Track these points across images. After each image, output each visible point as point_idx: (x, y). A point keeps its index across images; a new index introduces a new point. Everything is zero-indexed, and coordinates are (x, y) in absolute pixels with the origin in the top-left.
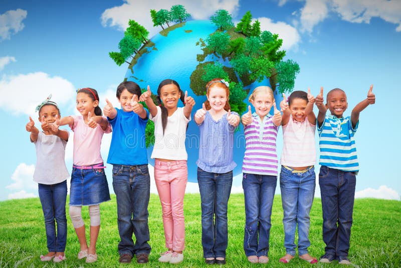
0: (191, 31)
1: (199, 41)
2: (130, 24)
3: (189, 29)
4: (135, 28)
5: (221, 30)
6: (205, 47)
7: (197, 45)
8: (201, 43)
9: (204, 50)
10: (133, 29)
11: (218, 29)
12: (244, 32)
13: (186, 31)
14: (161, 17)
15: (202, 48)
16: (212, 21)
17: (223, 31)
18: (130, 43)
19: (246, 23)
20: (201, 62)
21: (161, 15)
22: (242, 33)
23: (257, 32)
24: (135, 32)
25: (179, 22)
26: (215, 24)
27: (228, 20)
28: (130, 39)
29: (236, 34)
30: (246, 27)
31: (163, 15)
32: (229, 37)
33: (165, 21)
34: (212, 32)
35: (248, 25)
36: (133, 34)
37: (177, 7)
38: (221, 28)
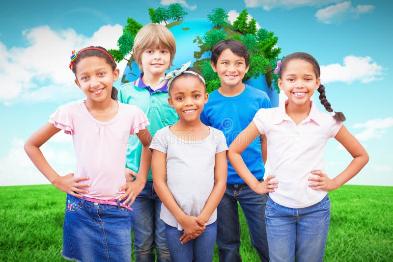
0: (188, 29)
1: (196, 38)
2: (129, 22)
3: (187, 27)
4: (133, 26)
5: (218, 28)
6: (202, 45)
7: (194, 42)
8: (198, 41)
9: (201, 47)
10: (132, 27)
11: (215, 27)
12: (240, 30)
13: (183, 29)
14: (159, 15)
15: (200, 45)
16: (209, 18)
17: (220, 28)
18: (129, 40)
19: (242, 21)
20: (198, 59)
21: (159, 13)
22: (238, 31)
23: (253, 30)
24: (133, 30)
25: (177, 20)
26: (211, 22)
27: (225, 18)
28: (128, 36)
29: (232, 31)
30: (242, 25)
31: (161, 13)
32: (225, 35)
33: (163, 19)
34: (209, 30)
35: (244, 23)
36: (132, 31)
37: (175, 6)
38: (218, 26)
